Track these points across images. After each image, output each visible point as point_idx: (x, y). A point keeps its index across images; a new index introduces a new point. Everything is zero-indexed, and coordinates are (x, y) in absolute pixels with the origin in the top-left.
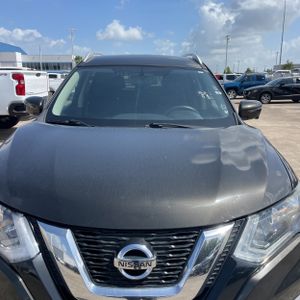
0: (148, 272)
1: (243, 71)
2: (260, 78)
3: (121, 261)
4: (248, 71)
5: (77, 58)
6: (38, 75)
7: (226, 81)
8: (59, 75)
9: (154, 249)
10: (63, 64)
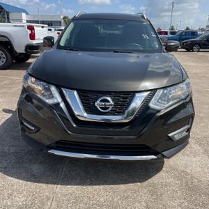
0: (110, 109)
1: (184, 29)
2: (194, 34)
3: (98, 104)
4: (187, 28)
5: (65, 18)
6: (43, 27)
7: (169, 35)
8: (53, 29)
9: (113, 100)
10: (54, 21)
